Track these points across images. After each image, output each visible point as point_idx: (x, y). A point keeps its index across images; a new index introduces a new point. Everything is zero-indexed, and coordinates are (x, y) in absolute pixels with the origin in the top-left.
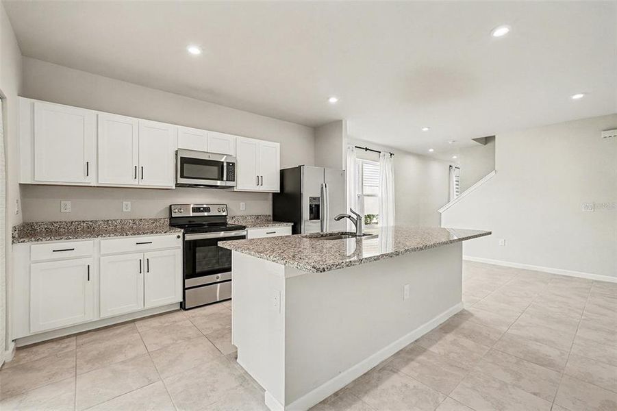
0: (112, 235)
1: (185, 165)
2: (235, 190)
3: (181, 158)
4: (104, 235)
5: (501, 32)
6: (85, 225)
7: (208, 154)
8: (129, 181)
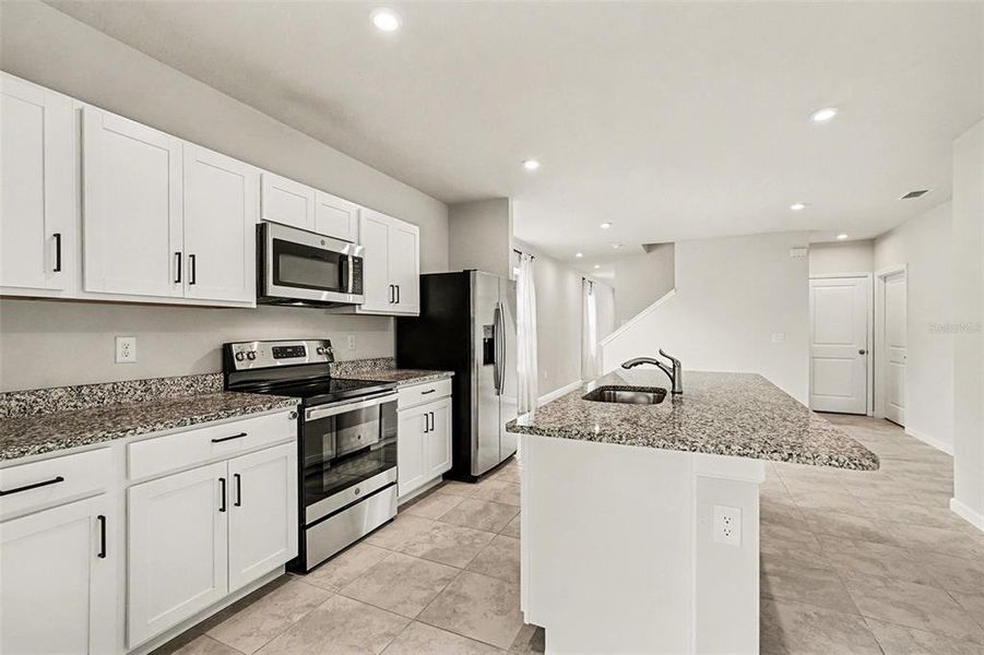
0: (159, 426)
1: (281, 257)
2: (358, 312)
3: (274, 240)
4: (139, 429)
5: (824, 115)
6: (13, 403)
7: (323, 238)
8: (162, 288)
